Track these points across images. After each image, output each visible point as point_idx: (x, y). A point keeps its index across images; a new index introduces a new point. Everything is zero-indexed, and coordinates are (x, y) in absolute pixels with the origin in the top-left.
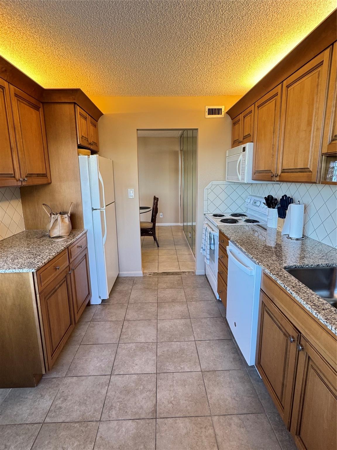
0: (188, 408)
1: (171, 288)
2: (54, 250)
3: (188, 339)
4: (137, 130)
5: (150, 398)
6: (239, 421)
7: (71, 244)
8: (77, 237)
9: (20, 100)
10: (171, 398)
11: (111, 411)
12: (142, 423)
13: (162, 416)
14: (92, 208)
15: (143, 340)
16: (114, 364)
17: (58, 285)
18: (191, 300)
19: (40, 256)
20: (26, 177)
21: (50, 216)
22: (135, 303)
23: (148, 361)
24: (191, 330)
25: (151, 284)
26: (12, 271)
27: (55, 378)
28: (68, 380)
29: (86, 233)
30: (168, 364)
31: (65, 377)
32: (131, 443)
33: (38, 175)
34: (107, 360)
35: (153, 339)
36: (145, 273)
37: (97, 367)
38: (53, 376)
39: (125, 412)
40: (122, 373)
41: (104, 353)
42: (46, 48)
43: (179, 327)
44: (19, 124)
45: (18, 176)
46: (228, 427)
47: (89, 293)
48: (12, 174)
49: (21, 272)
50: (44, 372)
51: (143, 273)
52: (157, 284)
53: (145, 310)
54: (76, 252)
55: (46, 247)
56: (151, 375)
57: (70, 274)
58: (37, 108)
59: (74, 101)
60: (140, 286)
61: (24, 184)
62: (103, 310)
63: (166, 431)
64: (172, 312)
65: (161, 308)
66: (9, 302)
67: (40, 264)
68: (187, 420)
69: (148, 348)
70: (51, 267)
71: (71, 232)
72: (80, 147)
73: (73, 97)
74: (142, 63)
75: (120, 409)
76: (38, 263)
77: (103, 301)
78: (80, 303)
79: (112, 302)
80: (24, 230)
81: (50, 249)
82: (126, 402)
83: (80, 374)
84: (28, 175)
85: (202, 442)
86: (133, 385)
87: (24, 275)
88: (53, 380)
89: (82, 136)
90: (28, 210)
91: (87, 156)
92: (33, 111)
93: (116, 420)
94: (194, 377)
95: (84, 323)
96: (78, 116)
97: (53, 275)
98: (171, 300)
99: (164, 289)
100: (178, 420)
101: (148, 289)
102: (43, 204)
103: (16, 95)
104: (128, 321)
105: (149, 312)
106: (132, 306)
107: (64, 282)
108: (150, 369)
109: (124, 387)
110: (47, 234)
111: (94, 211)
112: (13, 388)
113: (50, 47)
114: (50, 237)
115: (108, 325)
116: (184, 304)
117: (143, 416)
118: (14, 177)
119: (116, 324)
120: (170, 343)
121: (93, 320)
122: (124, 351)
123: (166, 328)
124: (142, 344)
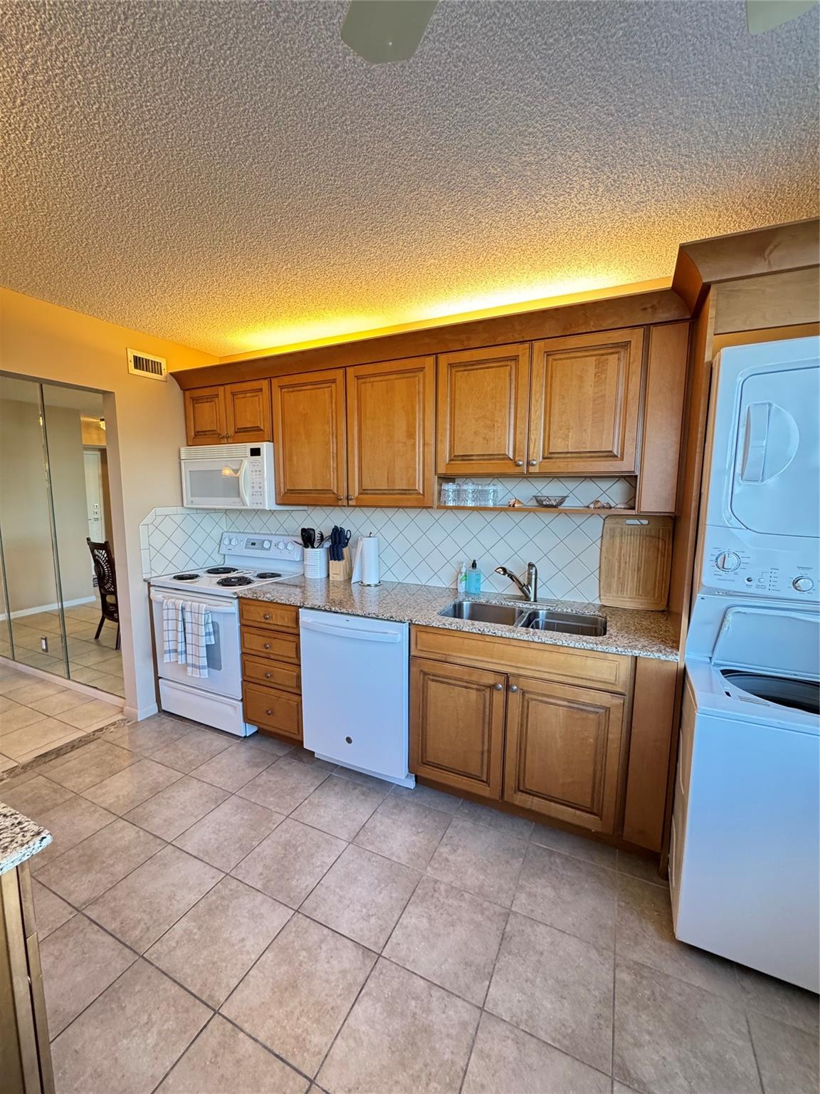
0: (394, 895)
1: (113, 773)
5: (336, 949)
6: (449, 848)
10: (362, 911)
11: (308, 1046)
12: (373, 986)
13: (382, 942)
15: (193, 898)
16: (193, 991)
18: (194, 767)
23: (257, 912)
24: (260, 808)
25: (40, 797)
30: (294, 883)
32: (396, 1024)
34: (163, 1006)
35: (213, 878)
37: (157, 1045)
39: (331, 1012)
40: (234, 982)
43: (232, 820)
46: (449, 864)
52: (56, 786)
53: (108, 852)
56: (291, 923)
63: (408, 948)
64: (182, 809)
68: (410, 908)
69: (223, 898)
75: (318, 1021)
82: (312, 1000)
85: (450, 906)
86: (284, 968)
93: (335, 1039)
94: (351, 858)
98: (146, 794)
100: (404, 921)
108: (276, 917)
109: (274, 992)
116: (185, 781)
117: (361, 979)
119: (68, 936)
120: (254, 854)
122: (178, 953)
123: (213, 841)
124: (201, 905)
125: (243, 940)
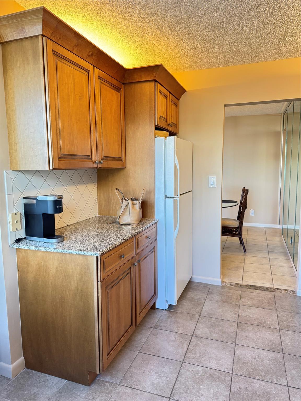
1: (258, 307)
2: (120, 237)
3: (277, 381)
4: (225, 106)
7: (139, 233)
8: (146, 227)
9: (103, 82)
14: (166, 196)
15: (214, 366)
16: (175, 386)
17: (122, 277)
18: (287, 329)
19: (106, 241)
20: (102, 159)
21: (121, 201)
22: (208, 317)
23: (218, 395)
24: (283, 369)
25: (231, 298)
26: (78, 252)
27: (108, 382)
28: (122, 389)
29: (156, 223)
31: (119, 385)
33: (114, 158)
34: (167, 379)
35: (227, 369)
36: (225, 282)
37: (155, 384)
38: (107, 380)
41: (164, 369)
42: (131, 26)
43: (265, 361)
44: (100, 106)
45: (94, 158)
47: (155, 294)
48: (89, 156)
49: (86, 254)
50: (98, 372)
51: (222, 282)
52: (239, 298)
53: (220, 328)
54: (144, 243)
55: (114, 233)
57: (135, 266)
58: (118, 90)
59: (154, 79)
60: (216, 297)
61: (100, 166)
62: (169, 317)
64: (257, 339)
65: (242, 331)
66: (73, 286)
67: (105, 250)
69: (219, 377)
70: (115, 253)
71: (141, 221)
72: (157, 128)
73: (154, 74)
74: (233, 24)
76: (103, 248)
77: (170, 306)
78: (144, 304)
79: (180, 310)
80: (97, 215)
81: (118, 235)
83: (134, 386)
84: (105, 158)
87: (89, 258)
88: (107, 384)
89: (161, 116)
90: (102, 195)
91: (164, 138)
92: (114, 92)
95: (146, 328)
96: (158, 94)
97: (117, 263)
98: (256, 323)
99: (248, 306)
101: (226, 302)
102: (116, 189)
103: (99, 78)
104: (198, 337)
105: (225, 333)
106: (204, 320)
107: (128, 273)
110: (118, 220)
111: (167, 199)
112: (68, 380)
113: (134, 25)
114: (119, 223)
115: (173, 337)
116: (275, 331)
118: (91, 159)
119: (183, 338)
120: (250, 380)
121: (156, 327)
122: (188, 373)
123: (247, 359)
124: (212, 371)
125: (202, 395)
